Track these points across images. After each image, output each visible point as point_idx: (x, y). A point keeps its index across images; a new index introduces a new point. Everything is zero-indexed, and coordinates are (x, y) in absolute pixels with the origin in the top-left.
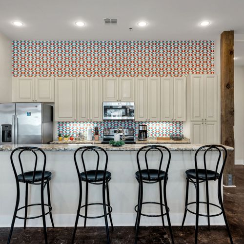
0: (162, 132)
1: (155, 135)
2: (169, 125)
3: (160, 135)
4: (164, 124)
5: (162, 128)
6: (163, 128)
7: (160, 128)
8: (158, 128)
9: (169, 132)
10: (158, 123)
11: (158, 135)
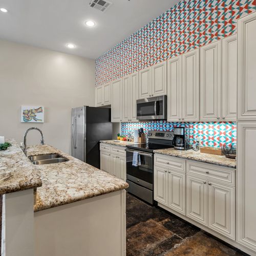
0: (218, 139)
1: (207, 143)
2: (230, 128)
3: (215, 144)
4: (223, 126)
5: (218, 133)
6: (221, 133)
7: (215, 133)
8: (211, 133)
9: (230, 140)
10: (211, 125)
11: (211, 144)
